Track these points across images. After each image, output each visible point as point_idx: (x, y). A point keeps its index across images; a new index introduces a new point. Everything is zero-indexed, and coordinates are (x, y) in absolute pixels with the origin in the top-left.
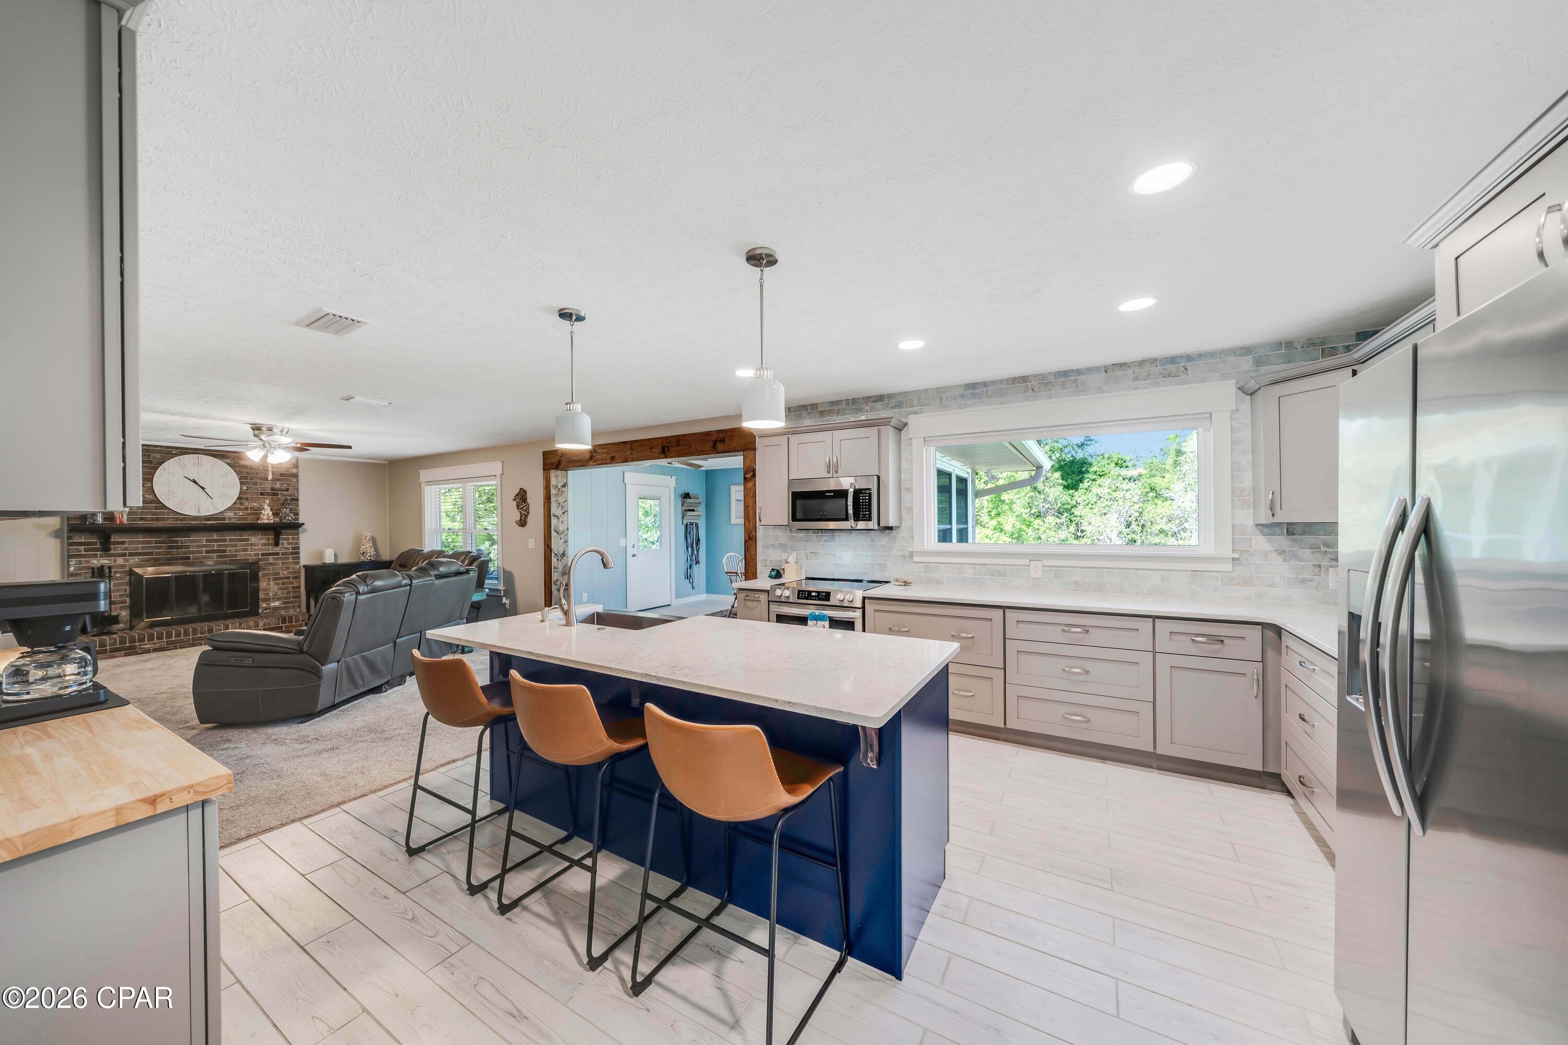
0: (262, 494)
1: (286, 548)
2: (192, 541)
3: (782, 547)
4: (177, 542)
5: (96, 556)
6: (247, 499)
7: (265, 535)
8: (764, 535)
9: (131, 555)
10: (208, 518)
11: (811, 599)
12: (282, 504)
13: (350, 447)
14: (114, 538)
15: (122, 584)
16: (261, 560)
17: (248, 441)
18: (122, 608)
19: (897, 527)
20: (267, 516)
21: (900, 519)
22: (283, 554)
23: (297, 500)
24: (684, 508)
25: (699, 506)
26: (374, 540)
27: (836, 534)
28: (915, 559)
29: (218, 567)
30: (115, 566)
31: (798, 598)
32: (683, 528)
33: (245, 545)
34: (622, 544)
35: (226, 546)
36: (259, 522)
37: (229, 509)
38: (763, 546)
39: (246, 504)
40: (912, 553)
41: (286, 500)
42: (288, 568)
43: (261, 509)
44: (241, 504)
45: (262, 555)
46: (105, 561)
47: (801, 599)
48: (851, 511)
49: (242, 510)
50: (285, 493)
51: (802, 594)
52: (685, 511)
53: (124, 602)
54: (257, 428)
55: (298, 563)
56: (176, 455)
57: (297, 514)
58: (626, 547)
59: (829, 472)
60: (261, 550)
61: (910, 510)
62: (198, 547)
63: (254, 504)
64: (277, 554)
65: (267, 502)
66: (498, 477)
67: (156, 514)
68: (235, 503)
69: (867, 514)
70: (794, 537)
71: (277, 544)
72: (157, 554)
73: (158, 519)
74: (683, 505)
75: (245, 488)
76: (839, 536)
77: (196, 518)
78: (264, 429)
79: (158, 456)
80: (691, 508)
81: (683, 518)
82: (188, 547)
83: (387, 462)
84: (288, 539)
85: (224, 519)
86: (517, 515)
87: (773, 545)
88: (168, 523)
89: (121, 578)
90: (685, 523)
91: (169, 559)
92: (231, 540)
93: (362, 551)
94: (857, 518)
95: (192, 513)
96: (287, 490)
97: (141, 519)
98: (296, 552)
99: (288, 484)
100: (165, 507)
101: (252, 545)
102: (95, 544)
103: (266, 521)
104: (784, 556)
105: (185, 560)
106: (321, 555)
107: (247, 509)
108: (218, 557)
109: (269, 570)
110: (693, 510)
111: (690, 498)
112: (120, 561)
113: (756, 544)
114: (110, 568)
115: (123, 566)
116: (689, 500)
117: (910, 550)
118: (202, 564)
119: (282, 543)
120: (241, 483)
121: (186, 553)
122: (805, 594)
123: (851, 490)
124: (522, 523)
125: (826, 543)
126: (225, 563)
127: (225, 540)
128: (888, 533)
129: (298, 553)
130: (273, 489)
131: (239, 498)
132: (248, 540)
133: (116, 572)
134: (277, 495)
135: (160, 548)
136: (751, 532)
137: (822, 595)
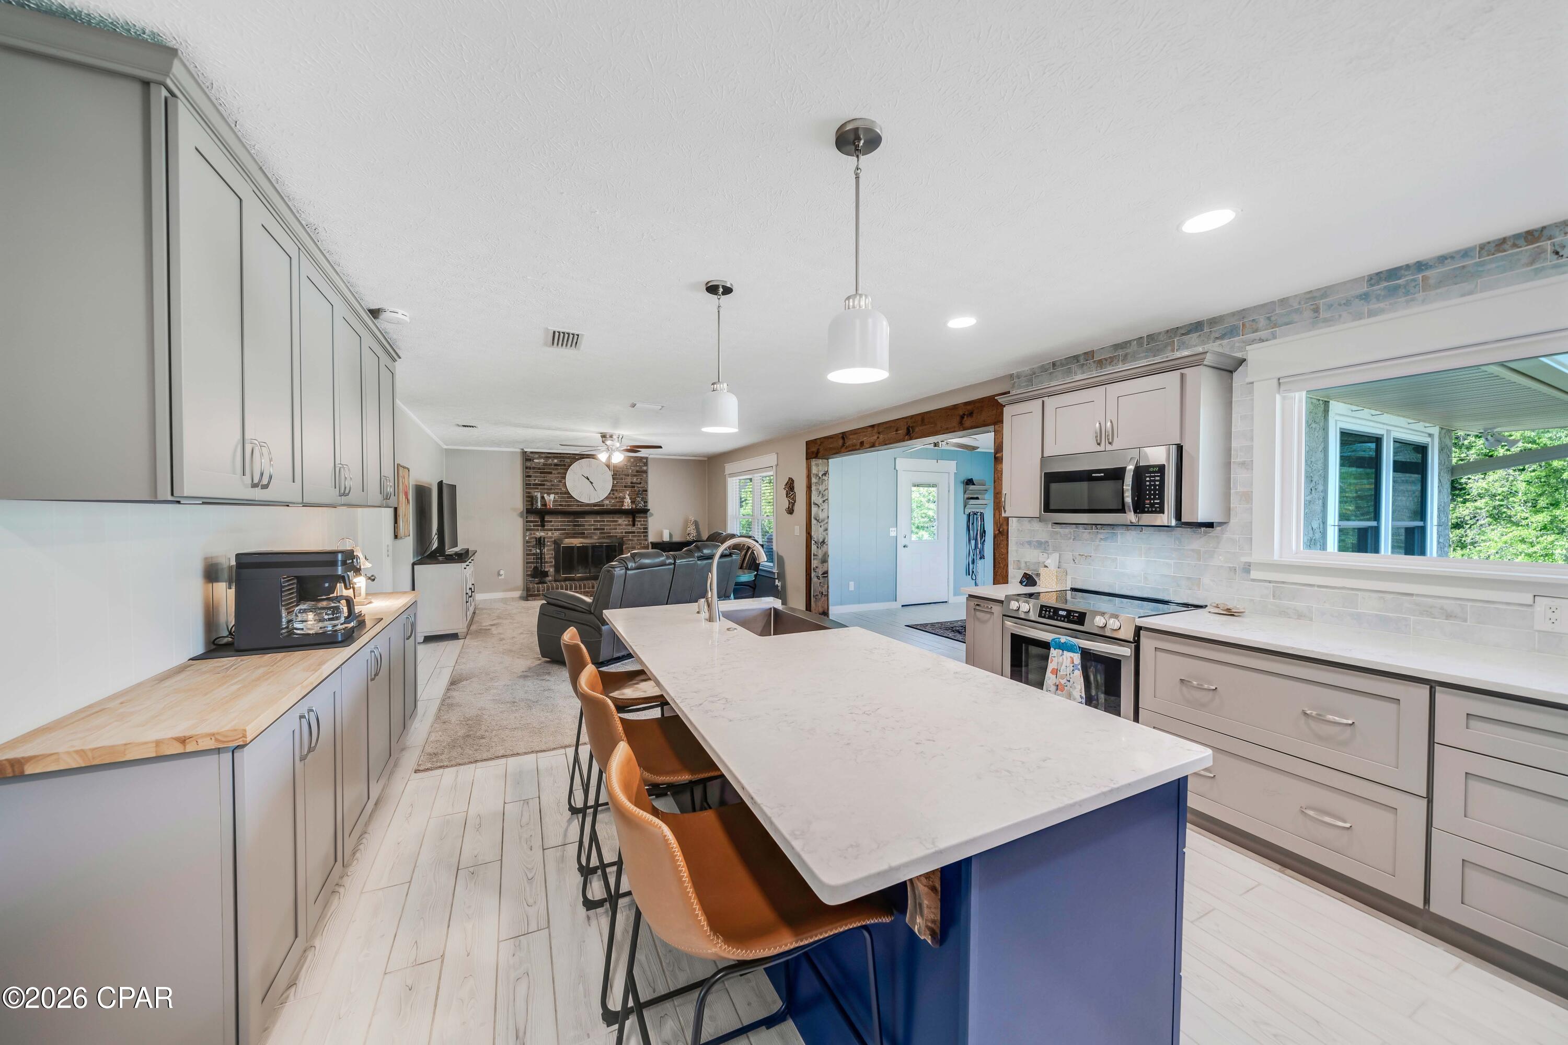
0: (625, 487)
1: (639, 528)
2: (586, 521)
3: (1042, 546)
4: (578, 521)
5: (538, 530)
6: (617, 490)
7: (627, 517)
8: (1018, 529)
9: (555, 530)
10: (595, 505)
11: (1057, 620)
12: (637, 494)
13: (660, 447)
14: (547, 518)
15: (551, 550)
16: (625, 537)
17: (597, 447)
18: (551, 566)
19: (1221, 524)
20: (627, 504)
21: (1228, 511)
22: (638, 532)
23: (646, 491)
24: (966, 496)
25: (985, 494)
26: (696, 524)
27: (1119, 531)
28: (1254, 574)
29: (600, 541)
30: (547, 537)
31: (1040, 616)
32: (965, 518)
33: (615, 525)
34: (893, 534)
35: (604, 525)
36: (623, 508)
37: (607, 498)
38: (1017, 543)
39: (616, 494)
40: (1249, 564)
41: (639, 491)
42: (641, 544)
43: (624, 498)
44: (613, 494)
45: (626, 533)
46: (542, 534)
47: (1044, 617)
48: (1128, 499)
49: (613, 499)
50: (639, 486)
51: (1046, 611)
52: (969, 498)
53: (551, 562)
54: (604, 436)
55: (646, 540)
56: (578, 459)
57: (646, 502)
58: (897, 536)
59: (1099, 444)
60: (624, 529)
61: (1247, 497)
62: (589, 525)
63: (621, 494)
64: (634, 533)
65: (628, 492)
66: (774, 467)
67: (567, 502)
68: (610, 494)
69: (1157, 503)
70: (1057, 533)
71: (634, 525)
72: (568, 530)
73: (569, 505)
74: (965, 492)
75: (615, 482)
76: (1122, 534)
77: (588, 505)
78: (608, 436)
79: (568, 460)
80: (975, 496)
81: (965, 507)
82: (583, 525)
83: (706, 459)
84: (640, 521)
85: (603, 506)
86: (785, 503)
87: (1029, 543)
88: (575, 508)
89: (550, 546)
90: (967, 513)
91: (574, 534)
92: (608, 521)
93: (688, 532)
94: (1139, 508)
95: (586, 501)
96: (640, 483)
97: (560, 505)
98: (645, 532)
99: (641, 479)
100: (572, 497)
101: (619, 525)
102: (537, 522)
103: (627, 507)
104: (1042, 557)
105: (582, 535)
106: (661, 535)
107: (616, 498)
108: (601, 533)
109: (629, 545)
110: (977, 498)
111: (974, 485)
112: (550, 533)
113: (1008, 541)
114: (544, 538)
115: (551, 537)
116: (972, 487)
117: (1245, 559)
118: (591, 537)
119: (637, 524)
120: (613, 479)
121: (583, 530)
122: (1050, 612)
123: (1131, 468)
124: (790, 511)
125: (1103, 543)
126: (604, 538)
127: (604, 521)
128: (1206, 533)
129: (647, 532)
130: (632, 483)
131: (612, 490)
132: (616, 521)
133: (548, 541)
134: (634, 487)
135: (569, 525)
136: (1001, 525)
137: (1074, 616)
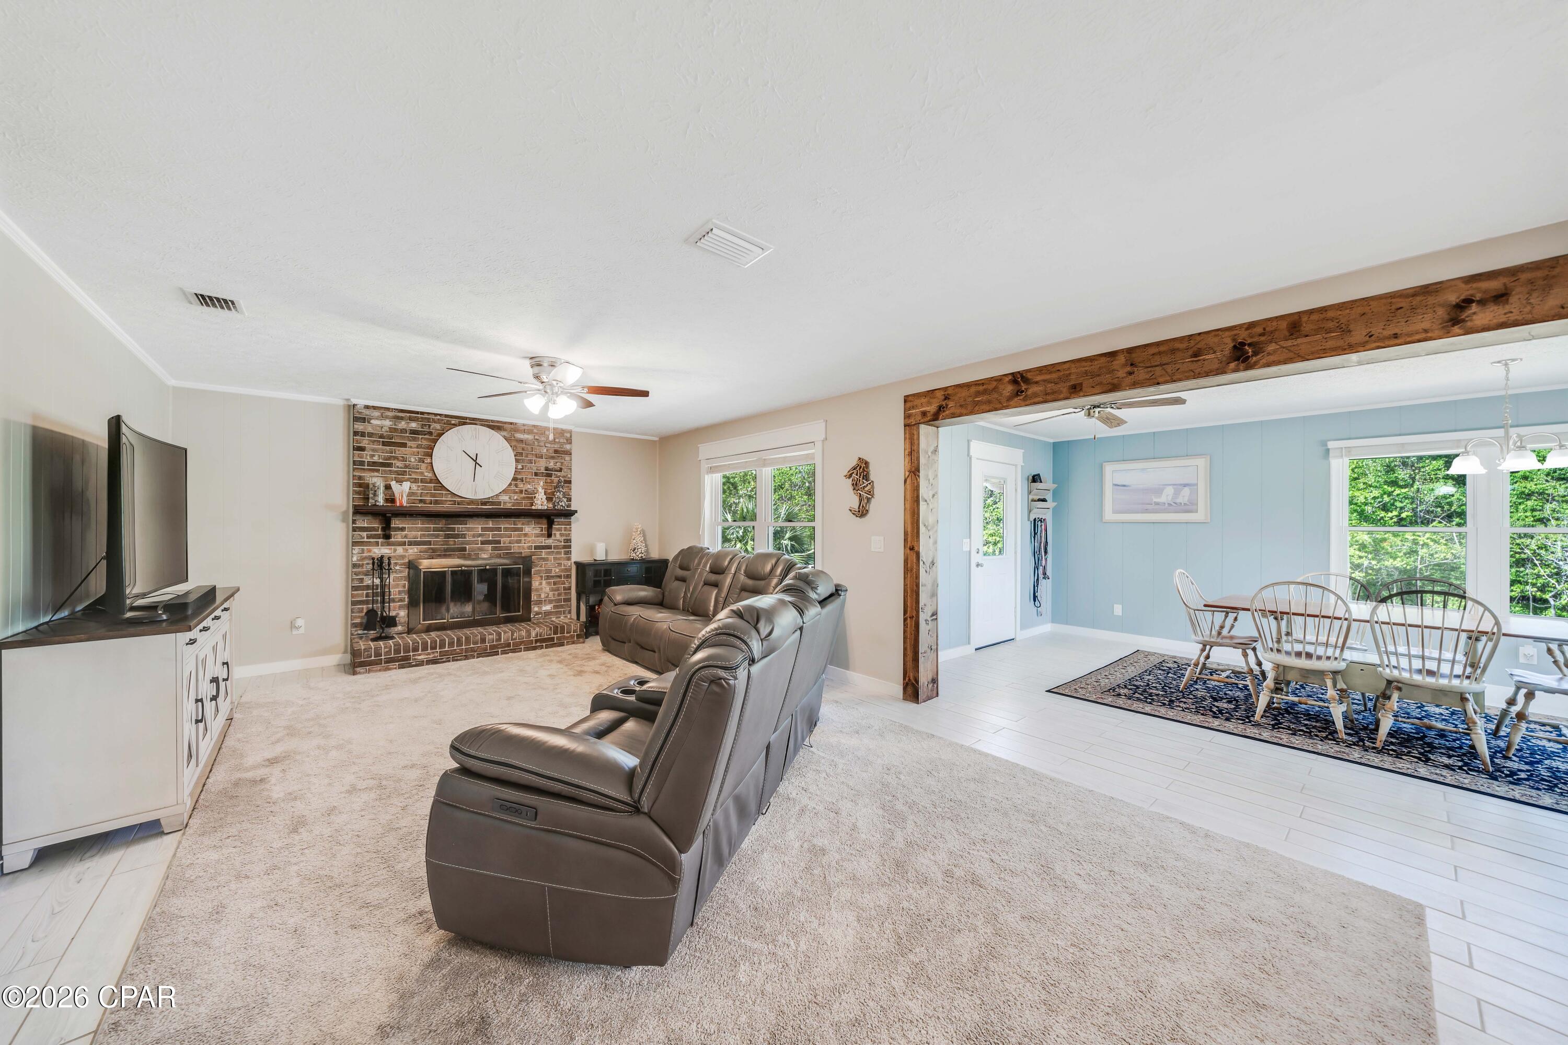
0: (536, 474)
1: (558, 540)
2: (469, 529)
4: (453, 530)
5: (377, 544)
6: (522, 480)
7: (538, 523)
9: (410, 544)
10: (484, 503)
12: (556, 487)
14: (396, 523)
15: (401, 578)
16: (534, 554)
18: (400, 607)
20: (541, 503)
22: (556, 547)
23: (570, 482)
24: (1031, 497)
29: (493, 561)
30: (395, 557)
32: (1028, 528)
33: (519, 536)
35: (500, 536)
36: (533, 508)
37: (504, 491)
39: (521, 485)
41: (559, 482)
42: (560, 565)
43: (534, 492)
44: (516, 486)
45: (536, 548)
46: (385, 551)
49: (516, 493)
50: (559, 474)
52: (1033, 500)
53: (401, 600)
55: (569, 559)
56: (455, 425)
57: (569, 500)
60: (534, 542)
62: (474, 536)
63: (529, 487)
64: (549, 547)
65: (541, 484)
67: (433, 495)
68: (510, 484)
71: (549, 536)
72: (436, 543)
73: (436, 502)
74: (1030, 492)
75: (520, 467)
77: (472, 502)
79: (438, 426)
80: (1044, 498)
81: (1029, 512)
82: (464, 536)
83: (658, 437)
84: (559, 530)
85: (499, 503)
88: (447, 507)
89: (401, 572)
90: (1033, 521)
91: (446, 550)
92: (506, 529)
93: (632, 546)
95: (470, 495)
96: (561, 470)
97: (421, 501)
98: (567, 546)
99: (562, 463)
100: (443, 487)
101: (526, 535)
102: (377, 530)
103: (540, 507)
105: (461, 551)
106: (592, 550)
107: (521, 492)
108: (494, 549)
109: (541, 567)
111: (1042, 482)
112: (400, 550)
114: (389, 558)
115: (403, 557)
116: (1040, 486)
118: (477, 556)
119: (555, 534)
120: (517, 461)
121: (463, 543)
126: (499, 556)
127: (499, 529)
129: (570, 547)
130: (547, 469)
131: (515, 479)
132: (521, 529)
133: (396, 564)
134: (550, 475)
135: (437, 536)
